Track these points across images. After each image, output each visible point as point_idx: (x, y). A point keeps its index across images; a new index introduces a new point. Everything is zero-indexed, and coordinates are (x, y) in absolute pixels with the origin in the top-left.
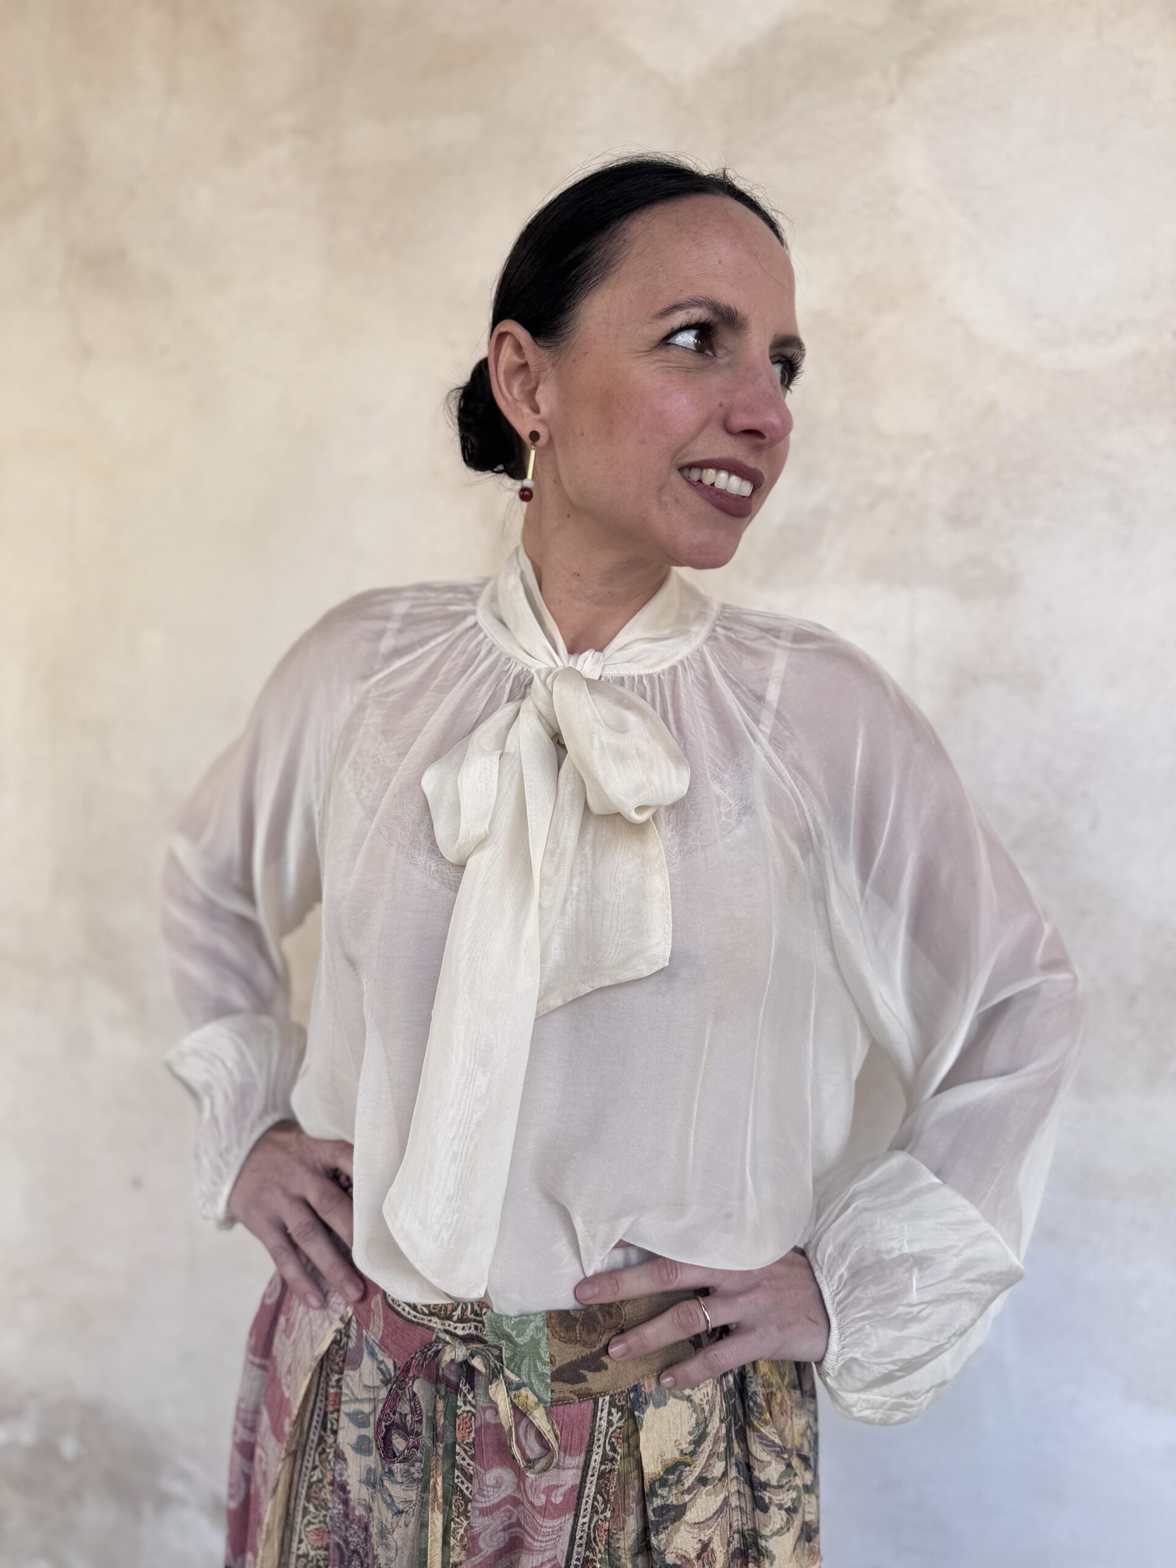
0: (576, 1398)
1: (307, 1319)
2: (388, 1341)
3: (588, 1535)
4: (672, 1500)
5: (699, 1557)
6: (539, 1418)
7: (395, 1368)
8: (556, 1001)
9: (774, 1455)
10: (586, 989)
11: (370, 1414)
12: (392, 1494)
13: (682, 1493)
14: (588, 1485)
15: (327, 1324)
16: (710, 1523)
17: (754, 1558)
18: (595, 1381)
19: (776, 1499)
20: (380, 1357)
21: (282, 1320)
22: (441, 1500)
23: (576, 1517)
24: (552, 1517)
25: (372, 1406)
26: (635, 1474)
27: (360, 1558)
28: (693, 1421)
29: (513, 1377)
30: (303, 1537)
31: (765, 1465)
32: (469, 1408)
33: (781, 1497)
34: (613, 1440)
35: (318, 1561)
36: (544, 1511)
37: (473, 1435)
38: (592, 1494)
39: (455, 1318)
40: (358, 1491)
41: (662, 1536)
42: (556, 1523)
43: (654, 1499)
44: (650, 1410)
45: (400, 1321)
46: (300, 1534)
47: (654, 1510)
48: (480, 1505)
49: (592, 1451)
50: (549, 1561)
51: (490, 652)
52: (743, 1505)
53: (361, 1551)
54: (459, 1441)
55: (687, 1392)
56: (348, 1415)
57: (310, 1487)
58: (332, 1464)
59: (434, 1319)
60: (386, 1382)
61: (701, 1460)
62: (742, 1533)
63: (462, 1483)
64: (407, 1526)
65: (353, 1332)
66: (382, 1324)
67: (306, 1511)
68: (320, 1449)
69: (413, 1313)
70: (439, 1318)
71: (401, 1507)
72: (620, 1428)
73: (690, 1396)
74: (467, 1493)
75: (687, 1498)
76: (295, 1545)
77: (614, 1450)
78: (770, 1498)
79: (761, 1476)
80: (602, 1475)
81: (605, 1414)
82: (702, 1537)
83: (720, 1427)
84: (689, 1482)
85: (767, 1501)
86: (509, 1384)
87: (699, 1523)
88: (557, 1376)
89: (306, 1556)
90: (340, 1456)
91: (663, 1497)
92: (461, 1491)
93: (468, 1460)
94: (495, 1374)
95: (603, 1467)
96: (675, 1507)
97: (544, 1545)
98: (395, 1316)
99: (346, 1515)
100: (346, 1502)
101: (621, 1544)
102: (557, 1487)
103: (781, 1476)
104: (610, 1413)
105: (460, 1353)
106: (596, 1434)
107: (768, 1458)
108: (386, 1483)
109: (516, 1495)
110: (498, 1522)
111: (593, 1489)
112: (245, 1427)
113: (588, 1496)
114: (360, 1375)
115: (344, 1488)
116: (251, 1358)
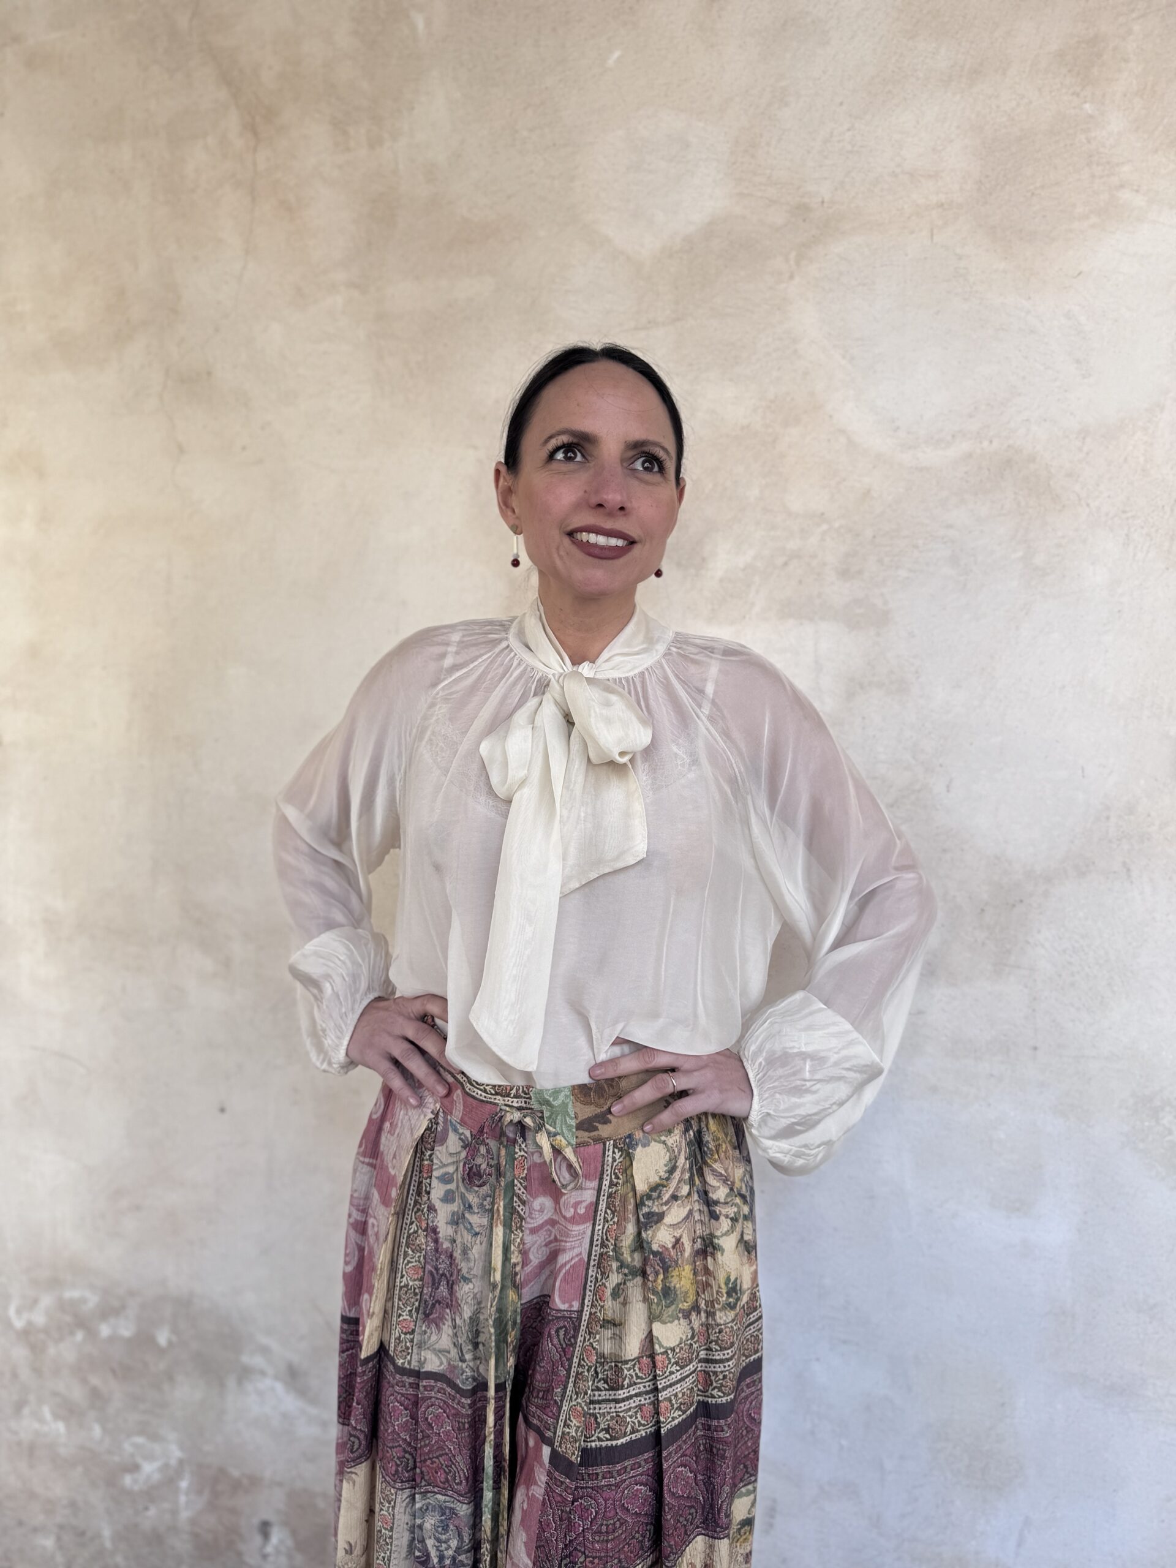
0: (591, 1141)
1: (407, 1117)
2: (466, 1119)
3: (602, 1238)
4: (655, 1209)
5: (674, 1247)
6: (569, 1153)
7: (472, 1135)
8: (575, 884)
9: (721, 1182)
10: (594, 875)
11: (454, 1173)
12: (471, 1222)
13: (662, 1205)
14: (601, 1202)
15: (422, 1117)
16: (680, 1225)
17: (711, 1253)
18: (604, 1131)
19: (724, 1211)
20: (461, 1131)
21: (387, 1125)
22: (502, 1220)
23: (594, 1225)
24: (578, 1224)
25: (455, 1168)
26: (631, 1195)
27: (447, 1278)
28: (667, 1158)
29: (551, 1129)
30: (404, 1273)
31: (716, 1189)
32: (523, 1153)
33: (726, 1210)
34: (616, 1171)
35: (415, 1289)
36: (573, 1220)
37: (525, 1172)
38: (604, 1209)
39: (512, 1095)
40: (445, 1230)
41: (650, 1232)
42: (581, 1227)
43: (643, 1207)
44: (639, 1149)
45: (474, 1102)
46: (402, 1272)
47: (643, 1215)
48: (530, 1226)
49: (603, 1178)
50: (577, 1256)
51: (519, 664)
52: (703, 1219)
53: (447, 1273)
54: (517, 1176)
55: (663, 1138)
56: (436, 1178)
57: (408, 1237)
58: (426, 1215)
59: (498, 1097)
60: (464, 1147)
61: (673, 1184)
62: (703, 1238)
63: (519, 1206)
64: (481, 1244)
65: (441, 1120)
66: (462, 1108)
67: (406, 1254)
68: (415, 1209)
69: (484, 1094)
70: (502, 1096)
71: (477, 1230)
72: (621, 1162)
73: (665, 1141)
74: (522, 1213)
75: (665, 1208)
76: (398, 1280)
77: (617, 1178)
78: (720, 1211)
79: (714, 1196)
80: (610, 1196)
81: (610, 1153)
82: (676, 1234)
83: (685, 1163)
84: (666, 1197)
85: (718, 1213)
86: (549, 1133)
87: (674, 1225)
88: (579, 1127)
89: (406, 1286)
90: (432, 1208)
91: (649, 1207)
92: (518, 1212)
93: (522, 1190)
94: (539, 1128)
95: (610, 1190)
96: (657, 1214)
97: (573, 1243)
98: (471, 1099)
99: (437, 1250)
100: (436, 1241)
101: (623, 1244)
102: (581, 1202)
103: (727, 1196)
104: (614, 1152)
105: (516, 1116)
106: (605, 1166)
107: (718, 1184)
108: (467, 1215)
109: (554, 1217)
110: (542, 1239)
111: (604, 1205)
112: (358, 1210)
113: (601, 1210)
114: (447, 1147)
115: (435, 1231)
116: (362, 1159)
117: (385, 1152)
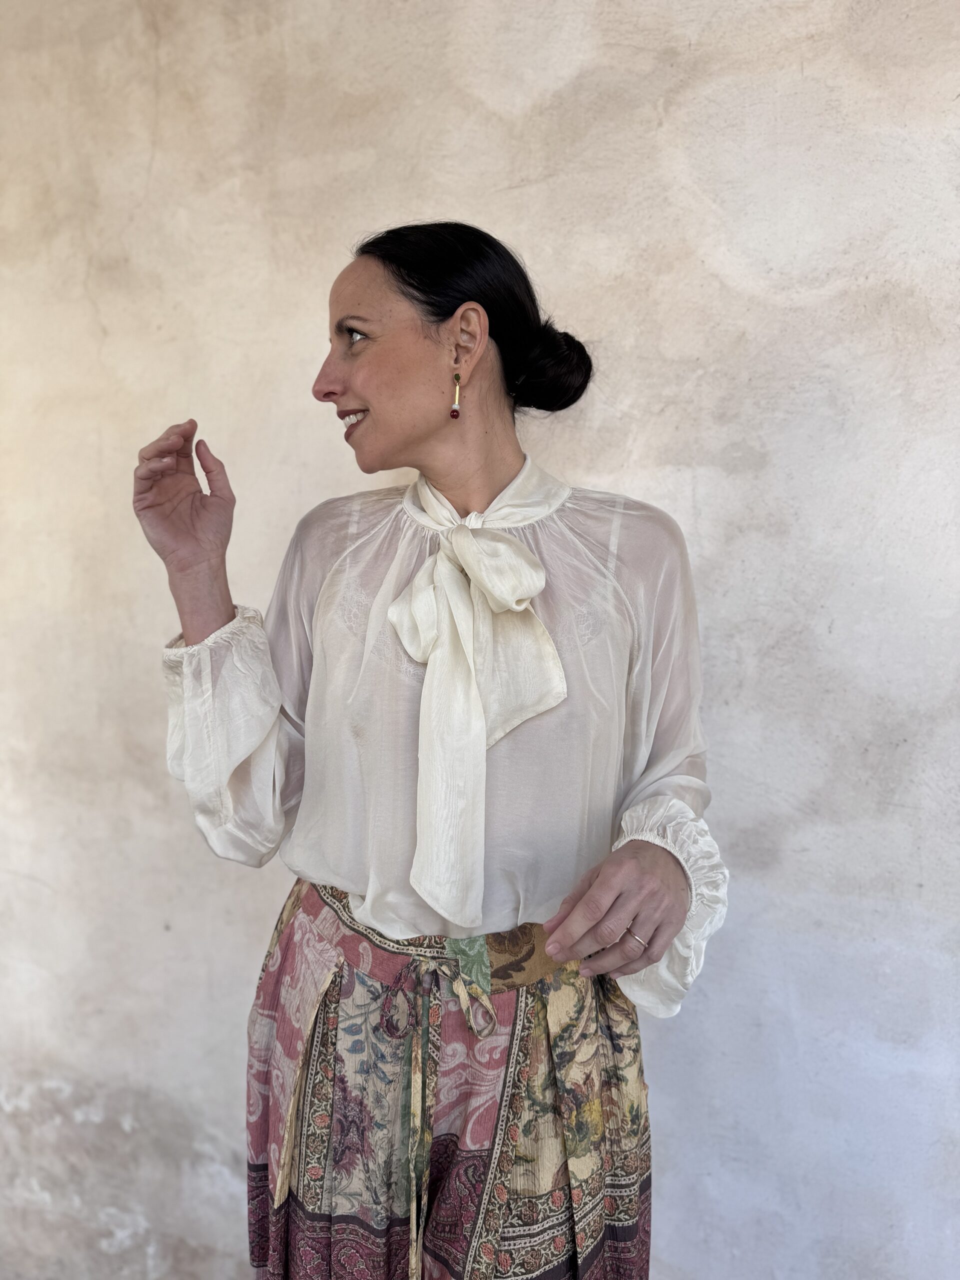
0: (505, 988)
1: (309, 971)
2: (376, 971)
3: (514, 1079)
4: (567, 1049)
5: (585, 1083)
6: (485, 1000)
7: (382, 987)
9: (624, 1016)
10: (517, 722)
11: (362, 1024)
12: (385, 1071)
13: (573, 1044)
14: (514, 1046)
15: (326, 971)
16: (590, 1062)
17: (615, 1084)
18: (517, 978)
19: (627, 1044)
20: (370, 983)
21: (287, 979)
22: (421, 1065)
23: (507, 1068)
24: (493, 1068)
25: (363, 1019)
26: (544, 1036)
27: (357, 1125)
28: (576, 999)
29: (467, 978)
30: (311, 1122)
31: (619, 1023)
32: (437, 1002)
33: (629, 1043)
34: (529, 1015)
35: (322, 1137)
36: (488, 1065)
37: (440, 1019)
38: (516, 1052)
39: (425, 946)
40: (353, 1079)
41: (563, 1072)
42: (495, 1072)
43: (557, 1049)
44: (552, 993)
45: (386, 954)
46: (309, 1121)
47: (557, 1056)
48: (442, 1069)
49: (516, 1024)
50: (491, 1098)
52: (606, 1052)
53: (357, 1120)
54: (431, 1024)
55: (572, 980)
56: (342, 1029)
57: (314, 1087)
58: (332, 1066)
59: (412, 948)
60: (375, 998)
61: (582, 1023)
62: (606, 1071)
63: (433, 1052)
64: (395, 1090)
65: (346, 973)
66: (371, 960)
67: (312, 1104)
68: (320, 1060)
69: (396, 946)
70: (415, 946)
71: (391, 1078)
72: (533, 1007)
73: (574, 983)
74: (436, 1059)
75: (576, 1047)
76: (305, 1129)
77: (530, 1022)
78: (623, 1044)
79: (617, 1030)
80: (522, 1039)
81: (523, 998)
82: (586, 1071)
83: (592, 1002)
84: (576, 1036)
85: (622, 1046)
86: (465, 982)
87: (584, 1062)
88: (494, 975)
89: (314, 1134)
90: (338, 1059)
91: (562, 1047)
92: (433, 1057)
93: (437, 1037)
94: (455, 976)
95: (523, 1034)
96: (569, 1053)
97: (488, 1088)
98: (383, 952)
99: (345, 1099)
100: (344, 1090)
101: (536, 1083)
102: (496, 1048)
103: (629, 1029)
104: (526, 998)
105: (433, 965)
106: (518, 1012)
107: (621, 1019)
108: (380, 1065)
109: (466, 1062)
110: (453, 1082)
111: (517, 1049)
112: (260, 1061)
113: (514, 1054)
114: (353, 1000)
115: (342, 1080)
116: (260, 1011)
117: (287, 1006)
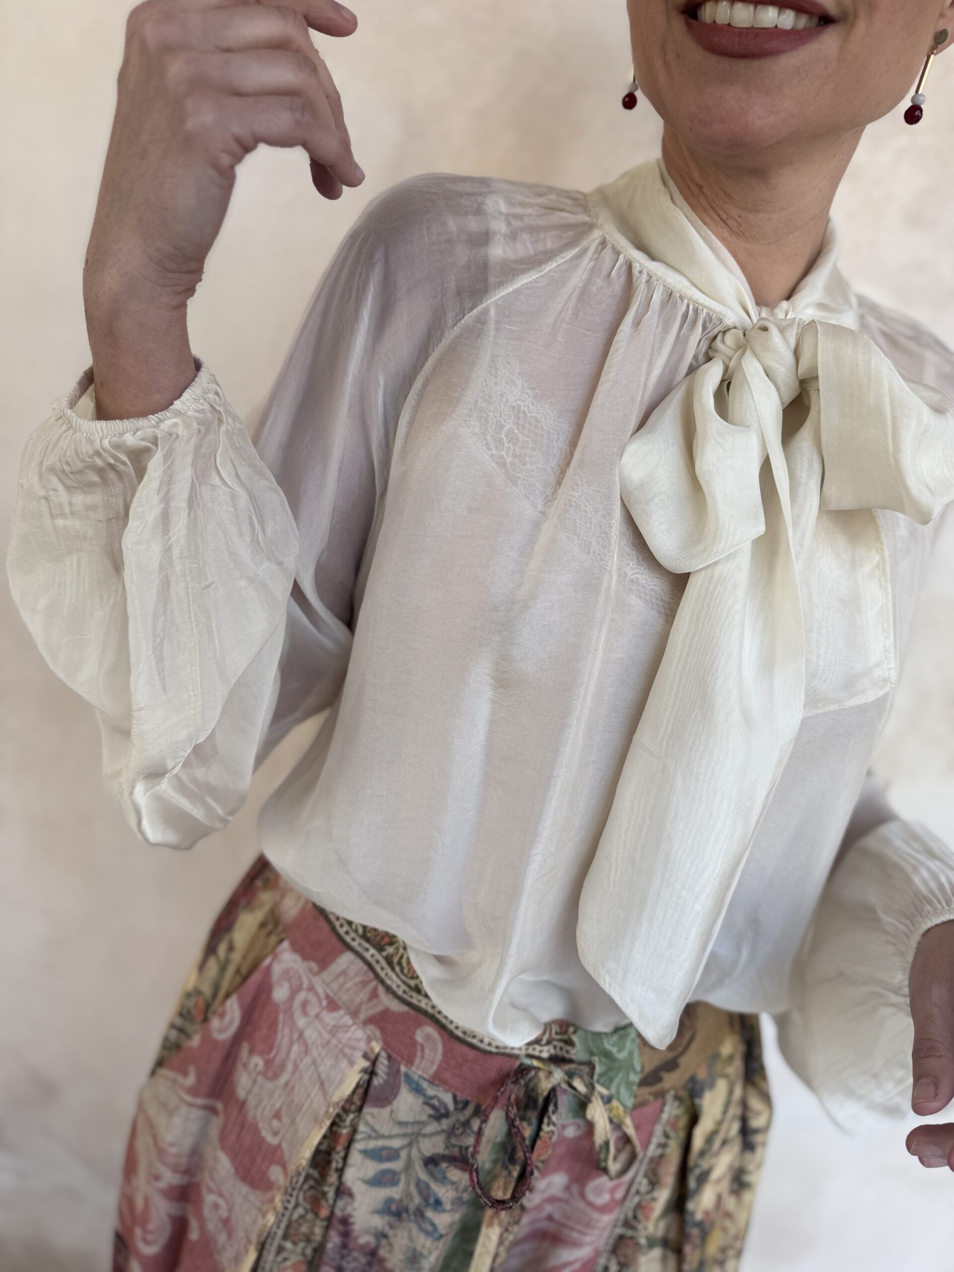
0: (651, 1098)
2: (448, 1076)
3: (626, 1215)
4: (705, 1166)
5: (716, 1208)
6: (627, 1124)
7: (455, 1102)
11: (402, 1149)
13: (710, 1157)
14: (639, 1173)
15: (344, 1064)
16: (725, 1176)
18: (669, 1080)
20: (431, 1092)
23: (624, 1204)
24: (611, 1211)
25: (406, 1142)
28: (725, 1094)
32: (551, 1128)
34: (667, 1127)
37: (550, 1151)
38: (639, 1179)
40: (367, 1222)
41: (696, 1199)
43: (696, 1170)
44: (705, 1095)
45: (472, 1053)
50: (594, 1250)
54: (535, 1161)
56: (360, 1152)
57: (289, 1226)
58: (332, 1202)
60: (438, 1117)
65: (382, 1067)
66: (439, 1058)
67: (280, 1249)
71: (444, 1232)
72: (676, 1115)
75: (713, 1160)
77: (668, 1137)
78: (758, 1140)
80: (651, 1161)
81: (669, 1108)
82: (719, 1190)
83: (739, 1093)
84: (716, 1145)
86: (603, 1099)
87: (719, 1179)
90: (342, 1191)
92: (522, 1203)
94: (591, 1092)
95: (654, 1154)
96: (706, 1172)
99: (345, 1246)
100: (346, 1234)
102: (622, 1184)
104: (673, 1106)
105: (558, 1077)
106: (657, 1126)
108: (430, 1214)
111: (641, 1175)
113: (636, 1182)
114: (392, 1112)
115: (345, 1221)
116: (189, 1098)
117: (252, 1102)
